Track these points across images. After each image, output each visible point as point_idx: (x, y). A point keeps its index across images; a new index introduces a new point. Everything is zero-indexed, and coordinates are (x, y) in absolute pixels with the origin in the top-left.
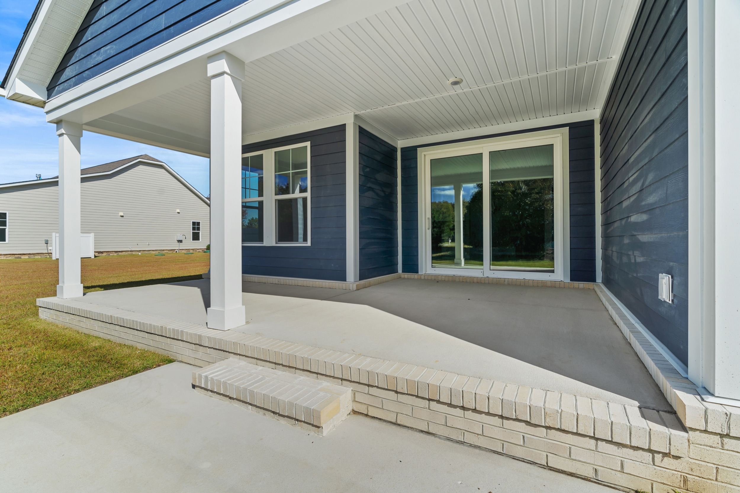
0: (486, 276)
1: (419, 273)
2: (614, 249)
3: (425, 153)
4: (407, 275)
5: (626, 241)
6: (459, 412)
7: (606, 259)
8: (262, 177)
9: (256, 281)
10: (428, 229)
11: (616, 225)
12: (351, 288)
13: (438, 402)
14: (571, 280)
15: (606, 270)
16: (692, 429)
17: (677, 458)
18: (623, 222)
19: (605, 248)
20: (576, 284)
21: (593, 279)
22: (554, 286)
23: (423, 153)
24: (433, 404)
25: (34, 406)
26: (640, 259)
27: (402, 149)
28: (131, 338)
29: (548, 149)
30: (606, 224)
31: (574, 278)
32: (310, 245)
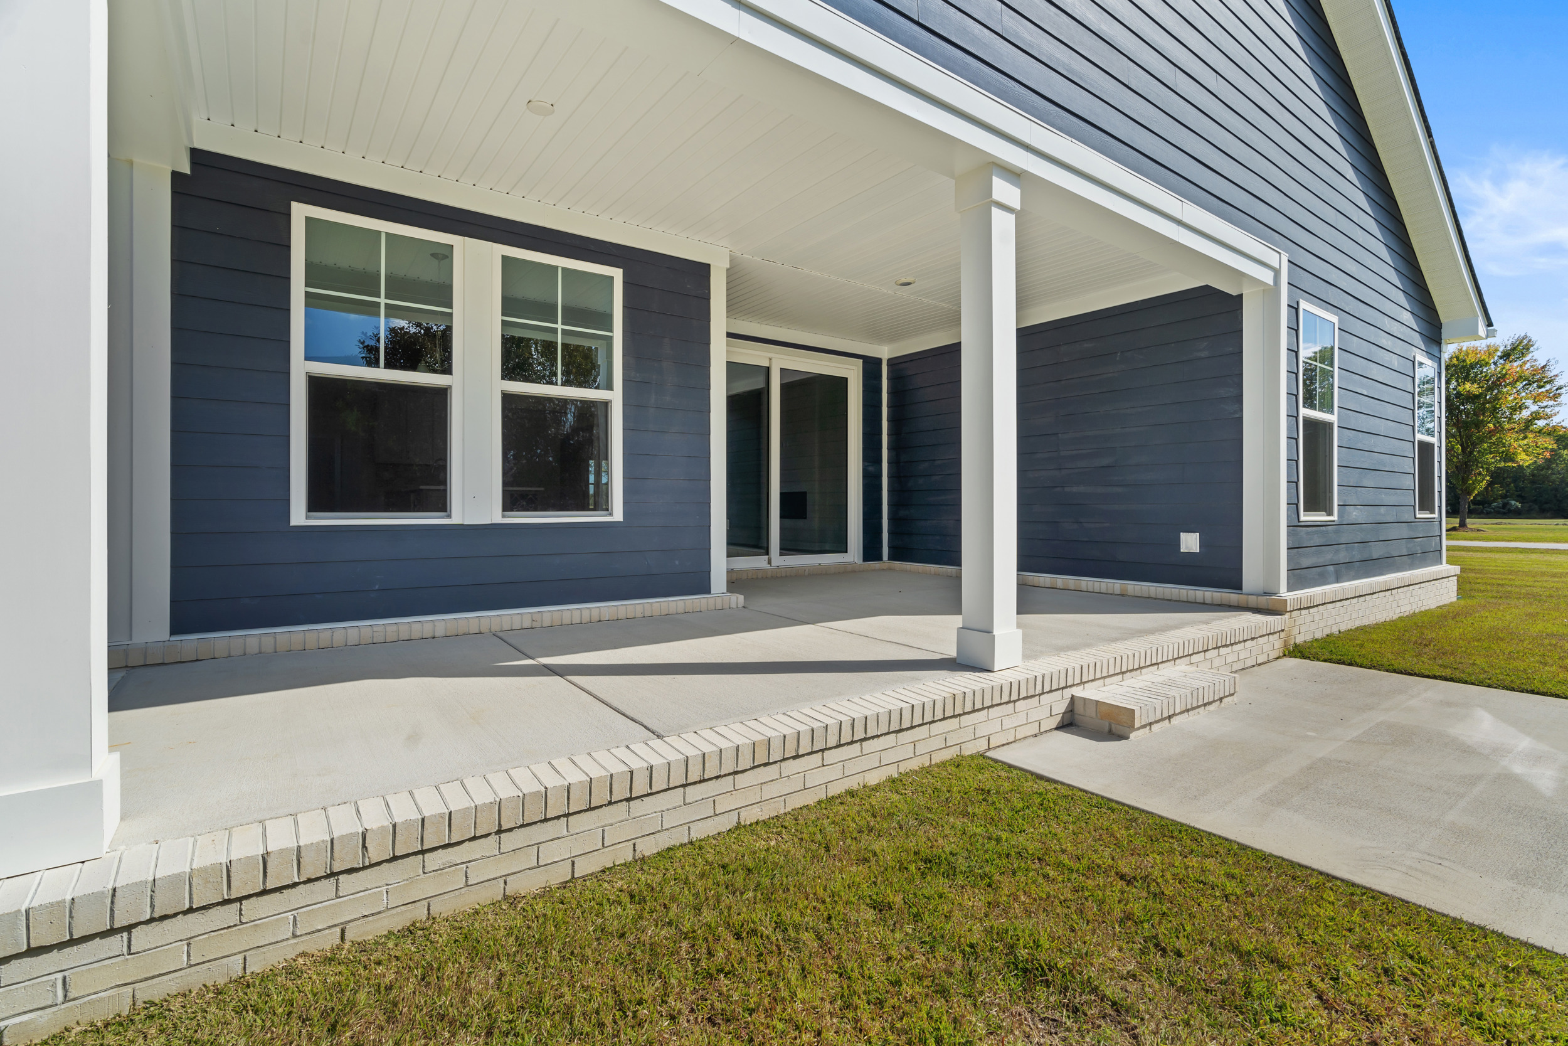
0: (774, 565)
21: (881, 558)
31: (866, 558)
32: (621, 519)
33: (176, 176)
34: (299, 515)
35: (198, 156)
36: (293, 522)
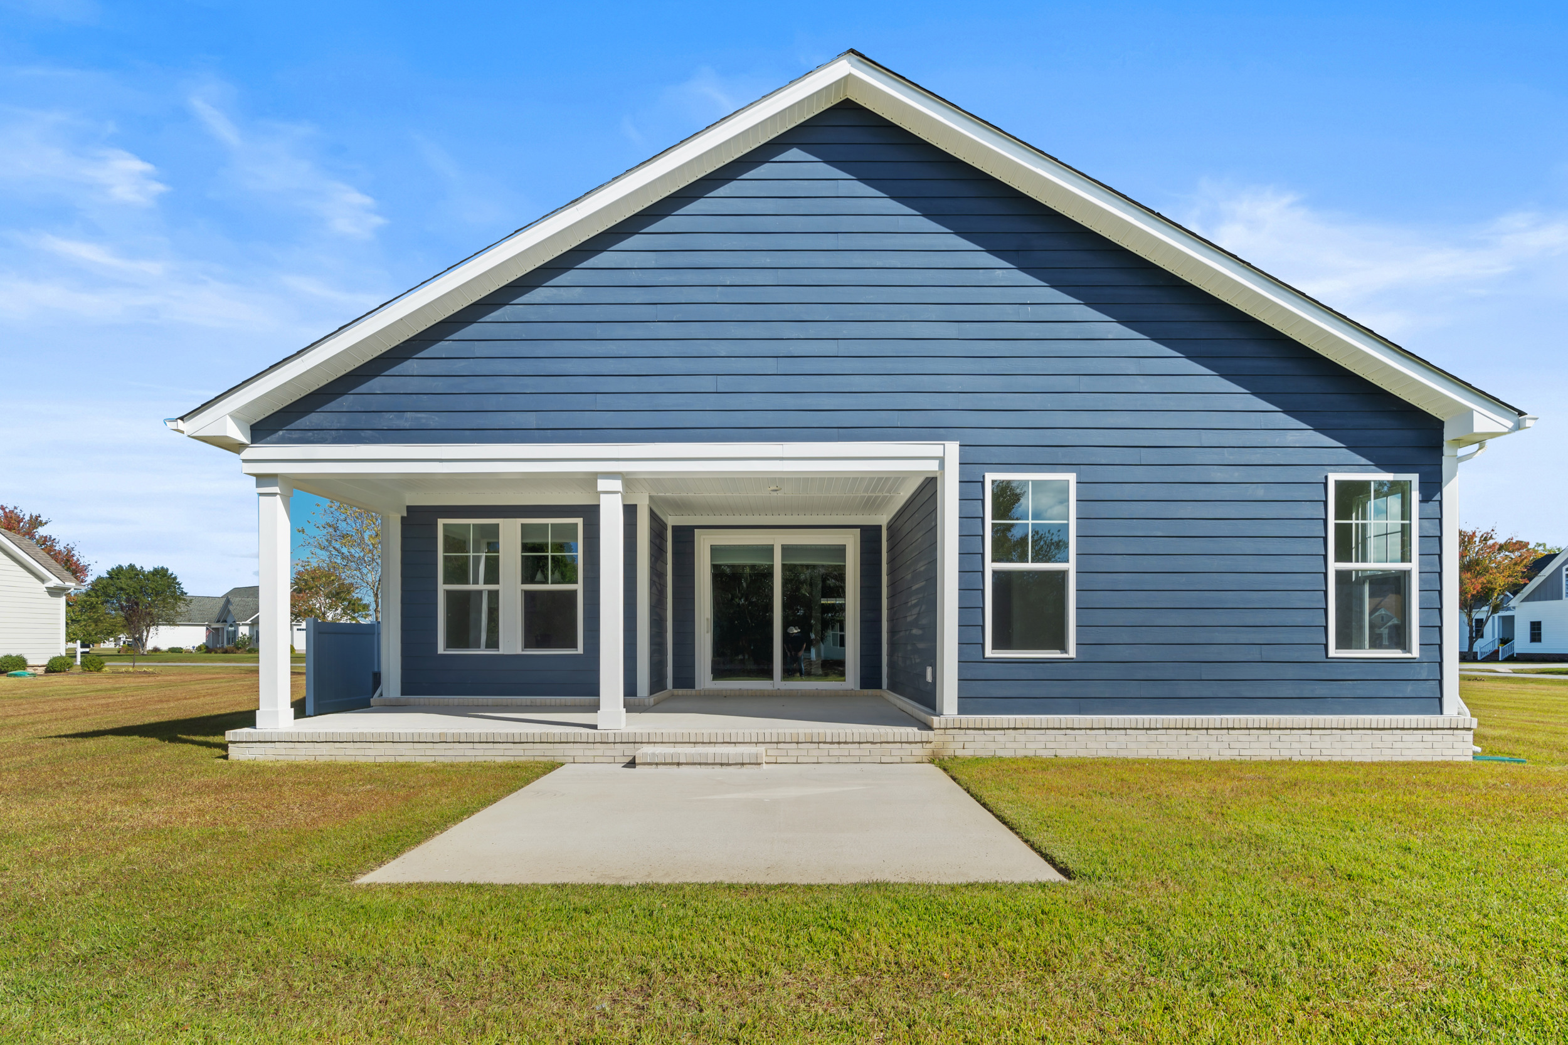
0: (776, 687)
1: (696, 688)
2: (900, 655)
3: (704, 537)
4: (680, 692)
5: (909, 648)
6: (836, 746)
7: (891, 665)
8: (497, 559)
9: (490, 703)
10: (708, 632)
11: (902, 634)
12: (647, 704)
13: (825, 743)
14: (861, 688)
15: (891, 676)
16: (936, 729)
17: (931, 742)
18: (907, 633)
19: (891, 654)
20: (866, 691)
21: (880, 687)
22: (845, 695)
23: (703, 537)
24: (821, 745)
25: (537, 778)
26: (918, 661)
27: (673, 527)
28: (481, 753)
29: (840, 551)
30: (892, 632)
31: (864, 685)
32: (582, 653)
33: (402, 518)
34: (441, 650)
35: (410, 509)
36: (439, 653)
